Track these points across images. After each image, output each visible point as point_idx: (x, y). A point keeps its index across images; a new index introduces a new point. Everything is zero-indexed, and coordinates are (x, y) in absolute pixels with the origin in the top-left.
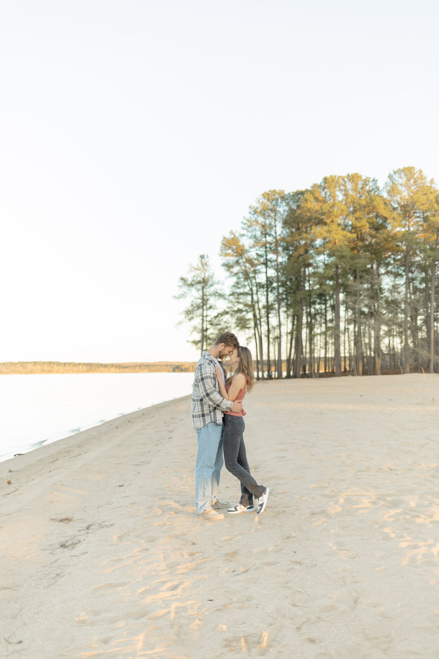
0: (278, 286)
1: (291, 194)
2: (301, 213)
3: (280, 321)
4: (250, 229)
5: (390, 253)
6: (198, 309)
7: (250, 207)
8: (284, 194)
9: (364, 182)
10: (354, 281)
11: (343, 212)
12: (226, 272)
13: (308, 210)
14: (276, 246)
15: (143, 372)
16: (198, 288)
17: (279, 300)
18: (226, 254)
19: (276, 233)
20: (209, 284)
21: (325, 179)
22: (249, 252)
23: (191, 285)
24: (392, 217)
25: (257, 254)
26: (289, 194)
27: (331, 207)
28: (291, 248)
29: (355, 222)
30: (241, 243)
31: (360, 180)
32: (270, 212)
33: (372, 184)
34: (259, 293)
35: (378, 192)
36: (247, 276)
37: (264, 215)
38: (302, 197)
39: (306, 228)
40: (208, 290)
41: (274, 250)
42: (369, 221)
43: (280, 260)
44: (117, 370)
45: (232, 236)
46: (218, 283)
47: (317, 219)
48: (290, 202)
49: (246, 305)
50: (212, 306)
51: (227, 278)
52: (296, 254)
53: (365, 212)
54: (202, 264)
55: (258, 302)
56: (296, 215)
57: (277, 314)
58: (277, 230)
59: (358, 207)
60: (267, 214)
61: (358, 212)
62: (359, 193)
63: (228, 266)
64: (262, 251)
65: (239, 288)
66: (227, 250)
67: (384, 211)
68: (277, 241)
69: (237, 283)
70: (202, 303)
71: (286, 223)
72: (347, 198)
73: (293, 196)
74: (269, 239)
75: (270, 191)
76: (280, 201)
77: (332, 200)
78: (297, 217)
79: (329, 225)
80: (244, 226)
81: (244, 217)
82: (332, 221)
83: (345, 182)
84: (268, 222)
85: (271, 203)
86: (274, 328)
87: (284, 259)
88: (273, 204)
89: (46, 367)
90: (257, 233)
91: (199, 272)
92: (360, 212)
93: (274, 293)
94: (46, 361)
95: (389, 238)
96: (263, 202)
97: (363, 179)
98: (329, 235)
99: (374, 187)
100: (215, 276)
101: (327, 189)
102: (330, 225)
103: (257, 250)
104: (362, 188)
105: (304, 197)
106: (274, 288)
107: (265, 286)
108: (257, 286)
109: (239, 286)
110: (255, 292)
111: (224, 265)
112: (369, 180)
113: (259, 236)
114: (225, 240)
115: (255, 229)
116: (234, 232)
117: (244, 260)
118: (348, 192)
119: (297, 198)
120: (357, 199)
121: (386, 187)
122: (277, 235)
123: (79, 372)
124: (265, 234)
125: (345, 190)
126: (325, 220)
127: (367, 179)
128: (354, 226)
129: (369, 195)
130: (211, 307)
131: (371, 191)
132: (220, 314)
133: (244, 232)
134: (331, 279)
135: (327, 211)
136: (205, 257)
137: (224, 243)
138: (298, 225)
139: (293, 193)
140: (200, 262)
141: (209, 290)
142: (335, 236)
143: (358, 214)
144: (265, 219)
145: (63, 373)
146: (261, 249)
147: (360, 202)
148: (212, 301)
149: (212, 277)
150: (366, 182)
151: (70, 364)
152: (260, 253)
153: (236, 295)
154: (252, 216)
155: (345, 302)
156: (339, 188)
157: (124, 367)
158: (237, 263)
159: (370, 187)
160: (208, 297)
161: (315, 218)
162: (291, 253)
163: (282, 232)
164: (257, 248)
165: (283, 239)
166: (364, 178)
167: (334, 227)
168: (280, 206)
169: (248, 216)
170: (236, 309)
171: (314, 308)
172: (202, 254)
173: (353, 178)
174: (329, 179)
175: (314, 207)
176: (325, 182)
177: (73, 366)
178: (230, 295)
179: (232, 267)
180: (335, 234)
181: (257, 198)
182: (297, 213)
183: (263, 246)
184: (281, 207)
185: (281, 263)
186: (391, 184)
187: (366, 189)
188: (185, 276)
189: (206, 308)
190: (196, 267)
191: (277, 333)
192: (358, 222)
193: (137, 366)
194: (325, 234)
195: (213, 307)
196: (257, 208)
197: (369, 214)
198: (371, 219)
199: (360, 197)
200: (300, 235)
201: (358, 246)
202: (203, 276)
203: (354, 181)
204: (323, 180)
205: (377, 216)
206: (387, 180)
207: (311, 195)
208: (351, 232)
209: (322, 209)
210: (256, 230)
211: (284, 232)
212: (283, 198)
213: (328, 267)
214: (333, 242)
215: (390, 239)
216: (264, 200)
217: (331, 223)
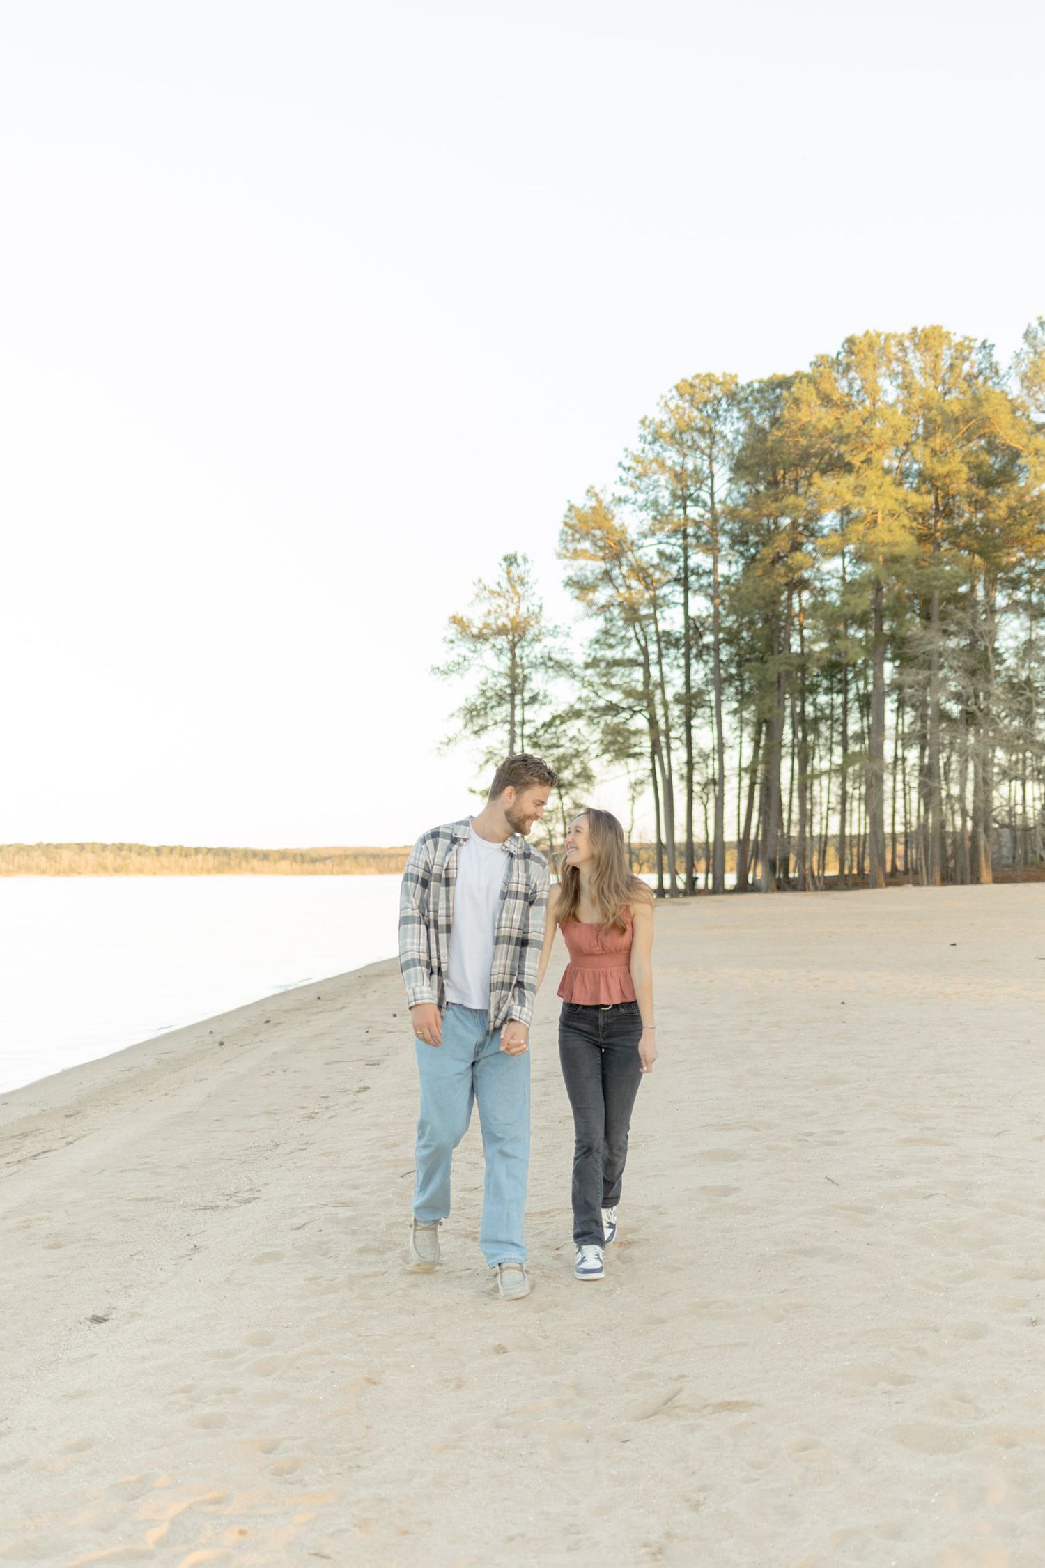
0: (718, 642)
1: (756, 386)
2: (783, 437)
3: (720, 738)
4: (643, 484)
5: (1022, 554)
6: (499, 704)
7: (643, 422)
8: (737, 384)
9: (956, 350)
10: (925, 628)
11: (898, 435)
12: (575, 601)
13: (803, 429)
14: (714, 530)
15: (363, 873)
16: (499, 646)
17: (719, 683)
18: (575, 550)
19: (712, 495)
20: (529, 636)
21: (850, 341)
22: (640, 547)
23: (480, 637)
24: (1031, 448)
25: (661, 554)
26: (750, 385)
27: (864, 422)
28: (753, 538)
29: (932, 462)
30: (616, 523)
31: (945, 347)
32: (695, 434)
33: (980, 356)
34: (664, 661)
35: (995, 380)
36: (632, 615)
37: (681, 444)
38: (785, 393)
39: (796, 482)
40: (527, 651)
41: (707, 542)
42: (968, 459)
43: (723, 569)
44: (296, 867)
45: (593, 503)
46: (555, 632)
47: (827, 457)
48: (752, 408)
49: (629, 693)
50: (538, 694)
51: (576, 620)
52: (767, 553)
53: (959, 435)
54: (510, 579)
55: (661, 685)
56: (769, 444)
57: (715, 719)
58: (715, 489)
59: (939, 420)
60: (690, 443)
61: (939, 434)
62: (944, 383)
63: (582, 587)
64: (673, 547)
65: (611, 647)
66: (579, 541)
67: (1011, 433)
68: (715, 519)
69: (606, 632)
70: (511, 686)
71: (740, 468)
72: (910, 395)
73: (760, 391)
74: (694, 512)
75: (697, 376)
76: (724, 406)
77: (868, 403)
78: (771, 451)
79: (858, 472)
80: (624, 475)
81: (626, 450)
82: (868, 461)
83: (904, 350)
84: (690, 466)
85: (701, 411)
86: (705, 757)
87: (734, 568)
88: (705, 413)
89: (109, 859)
90: (660, 495)
91: (502, 602)
92: (946, 435)
93: (706, 662)
94: (108, 841)
95: (1022, 508)
96: (677, 407)
97: (953, 343)
98: (857, 499)
99: (983, 366)
100: (545, 613)
101: (856, 371)
102: (861, 471)
103: (660, 543)
104: (952, 366)
105: (791, 394)
106: (706, 647)
107: (683, 641)
108: (658, 641)
109: (612, 641)
110: (653, 657)
111: (572, 583)
112: (972, 344)
113: (667, 504)
114: (573, 515)
115: (656, 486)
116: (597, 490)
117: (625, 569)
118: (913, 378)
119: (772, 397)
120: (937, 398)
121: (1017, 365)
122: (716, 500)
123: (195, 871)
124: (683, 499)
125: (904, 375)
126: (848, 458)
127: (966, 343)
128: (927, 473)
129: (970, 386)
130: (534, 699)
131: (976, 377)
132: (560, 716)
133: (626, 492)
134: (862, 622)
135: (856, 430)
136: (520, 560)
137: (568, 520)
138: (774, 475)
139: (760, 382)
140: (505, 575)
141: (530, 652)
142: (874, 502)
143: (937, 442)
144: (685, 456)
145: (154, 874)
146: (673, 540)
147: (946, 407)
148: (538, 681)
149: (537, 616)
150: (962, 352)
151: (172, 850)
152: (668, 550)
153: (603, 665)
154: (647, 447)
155: (898, 687)
156: (888, 368)
157: (314, 861)
158: (607, 576)
159: (972, 367)
160: (527, 672)
161: (823, 452)
162: (753, 551)
163: (730, 492)
164: (660, 536)
165: (732, 513)
166: (956, 339)
167: (872, 475)
168: (725, 419)
169: (636, 447)
170: (601, 703)
171: (814, 704)
172: (510, 552)
173: (927, 340)
174: (860, 343)
175: (820, 419)
176: (850, 352)
177: (181, 855)
178: (587, 666)
179: (593, 587)
180: (875, 494)
181: (662, 397)
182: (770, 438)
183: (675, 532)
184: (728, 420)
185: (727, 580)
186: (1032, 356)
187: (961, 370)
188: (465, 613)
189: (523, 700)
190: (495, 588)
191: (712, 769)
192: (939, 461)
193: (346, 857)
194: (849, 497)
195: (540, 697)
196: (663, 424)
197: (969, 441)
198: (974, 455)
199: (945, 394)
200: (776, 500)
201: (937, 531)
202: (512, 613)
203: (930, 349)
204: (843, 346)
205: (991, 449)
206: (1021, 345)
207: (811, 387)
208: (917, 490)
209: (841, 427)
210: (659, 486)
211: (735, 495)
212: (732, 397)
213: (855, 588)
214: (869, 519)
215: (1025, 512)
216: (681, 403)
217: (865, 465)
